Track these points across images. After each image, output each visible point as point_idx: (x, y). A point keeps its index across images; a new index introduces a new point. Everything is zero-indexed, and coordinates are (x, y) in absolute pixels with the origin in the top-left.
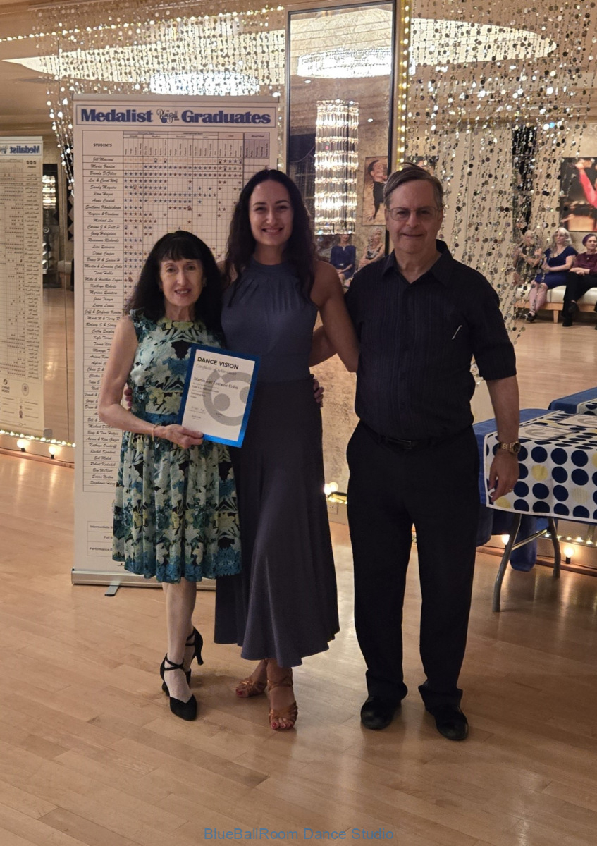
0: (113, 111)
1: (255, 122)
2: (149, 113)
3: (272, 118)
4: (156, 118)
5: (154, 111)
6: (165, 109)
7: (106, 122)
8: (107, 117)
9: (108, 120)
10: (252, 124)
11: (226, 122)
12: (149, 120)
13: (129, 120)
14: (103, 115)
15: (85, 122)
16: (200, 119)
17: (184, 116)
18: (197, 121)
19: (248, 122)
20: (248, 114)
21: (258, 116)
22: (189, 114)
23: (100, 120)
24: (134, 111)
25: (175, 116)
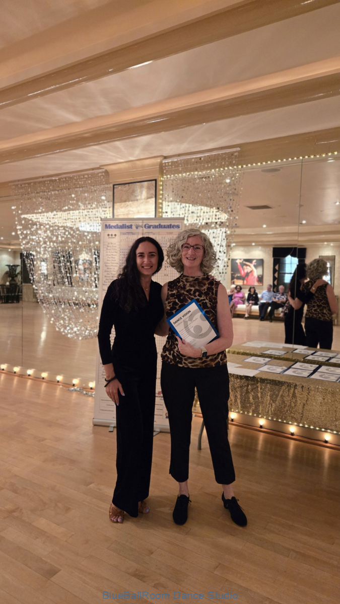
0: (117, 225)
1: (173, 227)
2: (131, 225)
3: (180, 226)
4: (134, 227)
5: (133, 224)
6: (138, 224)
7: (114, 229)
8: (115, 227)
9: (115, 228)
10: (172, 229)
11: (162, 228)
12: (131, 228)
13: (123, 228)
14: (113, 226)
16: (152, 227)
17: (145, 226)
18: (150, 228)
19: (171, 228)
20: (171, 225)
21: (175, 226)
22: (147, 225)
25: (141, 226)
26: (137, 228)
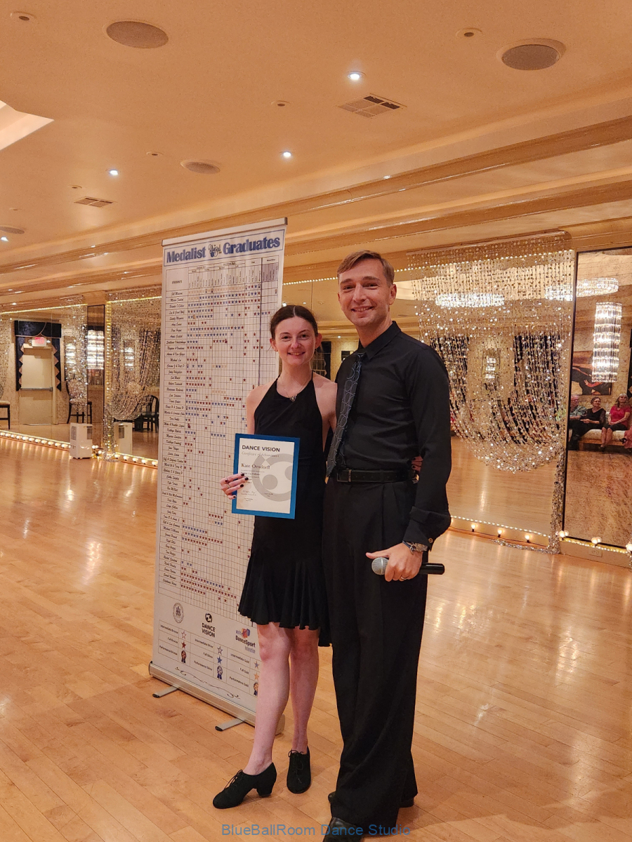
0: (184, 251)
1: (270, 247)
2: (204, 249)
4: (207, 253)
5: (207, 247)
6: (213, 244)
7: (180, 262)
8: (180, 257)
9: (181, 260)
10: (268, 249)
11: (251, 250)
12: (204, 256)
13: (192, 258)
14: (179, 255)
15: (169, 264)
16: (235, 249)
17: (224, 248)
18: (232, 252)
19: (265, 247)
20: (265, 239)
22: (227, 246)
23: (176, 260)
24: (196, 249)
25: (219, 250)
26: (212, 255)
